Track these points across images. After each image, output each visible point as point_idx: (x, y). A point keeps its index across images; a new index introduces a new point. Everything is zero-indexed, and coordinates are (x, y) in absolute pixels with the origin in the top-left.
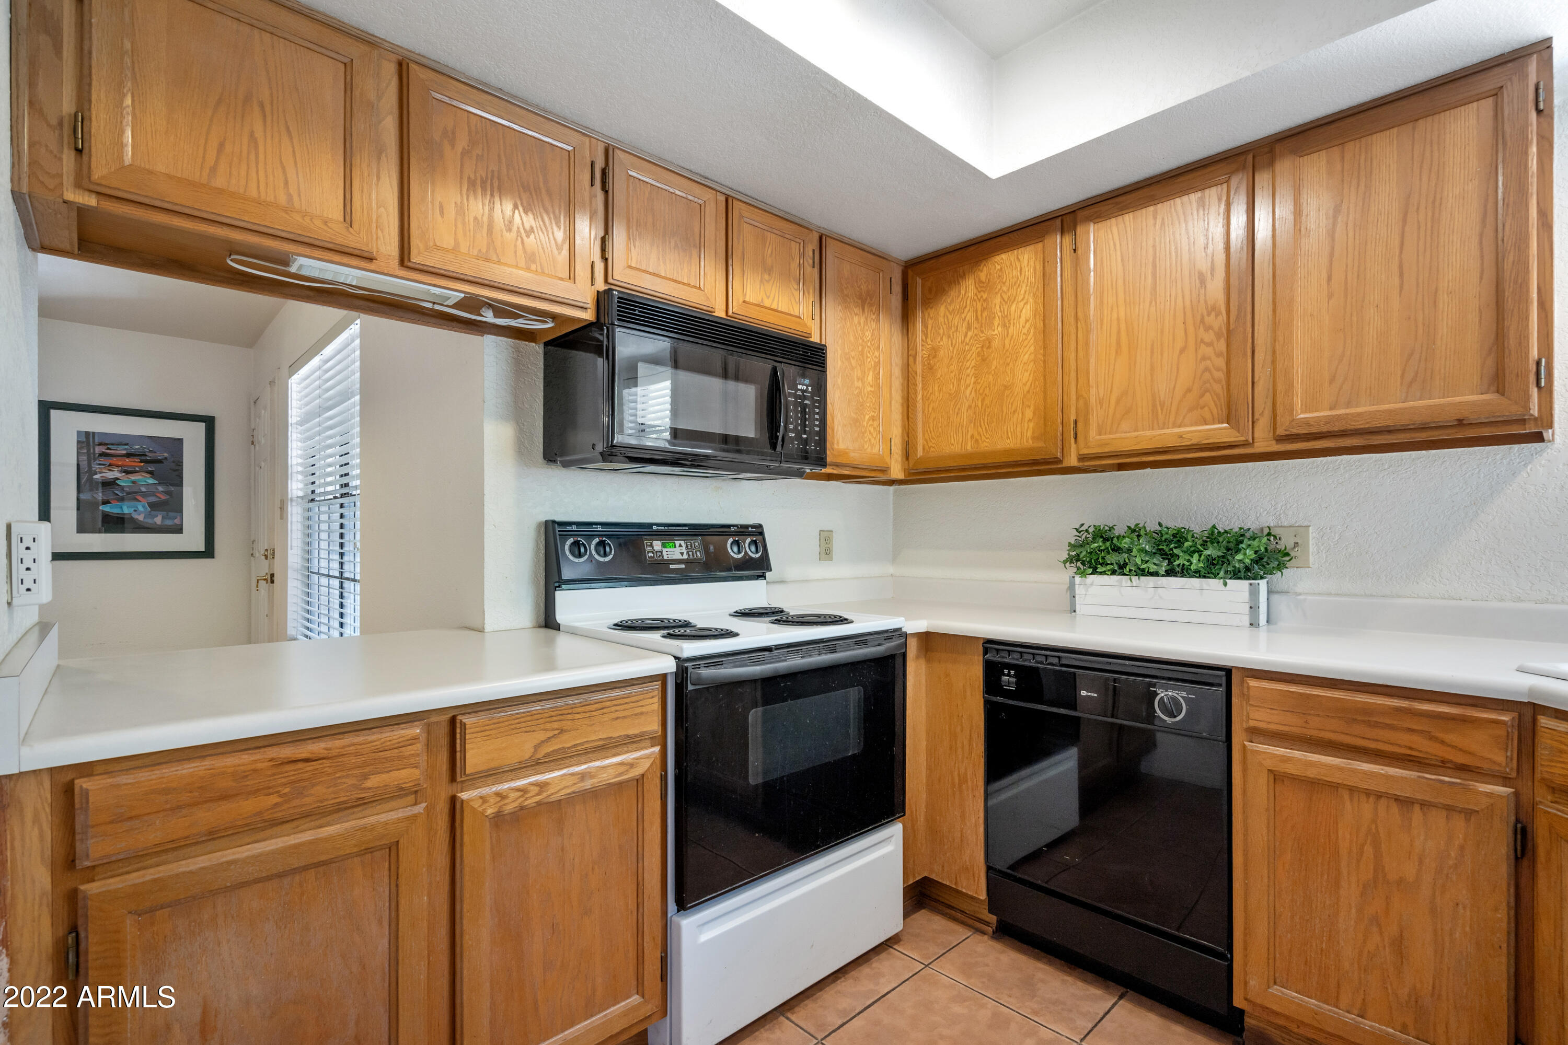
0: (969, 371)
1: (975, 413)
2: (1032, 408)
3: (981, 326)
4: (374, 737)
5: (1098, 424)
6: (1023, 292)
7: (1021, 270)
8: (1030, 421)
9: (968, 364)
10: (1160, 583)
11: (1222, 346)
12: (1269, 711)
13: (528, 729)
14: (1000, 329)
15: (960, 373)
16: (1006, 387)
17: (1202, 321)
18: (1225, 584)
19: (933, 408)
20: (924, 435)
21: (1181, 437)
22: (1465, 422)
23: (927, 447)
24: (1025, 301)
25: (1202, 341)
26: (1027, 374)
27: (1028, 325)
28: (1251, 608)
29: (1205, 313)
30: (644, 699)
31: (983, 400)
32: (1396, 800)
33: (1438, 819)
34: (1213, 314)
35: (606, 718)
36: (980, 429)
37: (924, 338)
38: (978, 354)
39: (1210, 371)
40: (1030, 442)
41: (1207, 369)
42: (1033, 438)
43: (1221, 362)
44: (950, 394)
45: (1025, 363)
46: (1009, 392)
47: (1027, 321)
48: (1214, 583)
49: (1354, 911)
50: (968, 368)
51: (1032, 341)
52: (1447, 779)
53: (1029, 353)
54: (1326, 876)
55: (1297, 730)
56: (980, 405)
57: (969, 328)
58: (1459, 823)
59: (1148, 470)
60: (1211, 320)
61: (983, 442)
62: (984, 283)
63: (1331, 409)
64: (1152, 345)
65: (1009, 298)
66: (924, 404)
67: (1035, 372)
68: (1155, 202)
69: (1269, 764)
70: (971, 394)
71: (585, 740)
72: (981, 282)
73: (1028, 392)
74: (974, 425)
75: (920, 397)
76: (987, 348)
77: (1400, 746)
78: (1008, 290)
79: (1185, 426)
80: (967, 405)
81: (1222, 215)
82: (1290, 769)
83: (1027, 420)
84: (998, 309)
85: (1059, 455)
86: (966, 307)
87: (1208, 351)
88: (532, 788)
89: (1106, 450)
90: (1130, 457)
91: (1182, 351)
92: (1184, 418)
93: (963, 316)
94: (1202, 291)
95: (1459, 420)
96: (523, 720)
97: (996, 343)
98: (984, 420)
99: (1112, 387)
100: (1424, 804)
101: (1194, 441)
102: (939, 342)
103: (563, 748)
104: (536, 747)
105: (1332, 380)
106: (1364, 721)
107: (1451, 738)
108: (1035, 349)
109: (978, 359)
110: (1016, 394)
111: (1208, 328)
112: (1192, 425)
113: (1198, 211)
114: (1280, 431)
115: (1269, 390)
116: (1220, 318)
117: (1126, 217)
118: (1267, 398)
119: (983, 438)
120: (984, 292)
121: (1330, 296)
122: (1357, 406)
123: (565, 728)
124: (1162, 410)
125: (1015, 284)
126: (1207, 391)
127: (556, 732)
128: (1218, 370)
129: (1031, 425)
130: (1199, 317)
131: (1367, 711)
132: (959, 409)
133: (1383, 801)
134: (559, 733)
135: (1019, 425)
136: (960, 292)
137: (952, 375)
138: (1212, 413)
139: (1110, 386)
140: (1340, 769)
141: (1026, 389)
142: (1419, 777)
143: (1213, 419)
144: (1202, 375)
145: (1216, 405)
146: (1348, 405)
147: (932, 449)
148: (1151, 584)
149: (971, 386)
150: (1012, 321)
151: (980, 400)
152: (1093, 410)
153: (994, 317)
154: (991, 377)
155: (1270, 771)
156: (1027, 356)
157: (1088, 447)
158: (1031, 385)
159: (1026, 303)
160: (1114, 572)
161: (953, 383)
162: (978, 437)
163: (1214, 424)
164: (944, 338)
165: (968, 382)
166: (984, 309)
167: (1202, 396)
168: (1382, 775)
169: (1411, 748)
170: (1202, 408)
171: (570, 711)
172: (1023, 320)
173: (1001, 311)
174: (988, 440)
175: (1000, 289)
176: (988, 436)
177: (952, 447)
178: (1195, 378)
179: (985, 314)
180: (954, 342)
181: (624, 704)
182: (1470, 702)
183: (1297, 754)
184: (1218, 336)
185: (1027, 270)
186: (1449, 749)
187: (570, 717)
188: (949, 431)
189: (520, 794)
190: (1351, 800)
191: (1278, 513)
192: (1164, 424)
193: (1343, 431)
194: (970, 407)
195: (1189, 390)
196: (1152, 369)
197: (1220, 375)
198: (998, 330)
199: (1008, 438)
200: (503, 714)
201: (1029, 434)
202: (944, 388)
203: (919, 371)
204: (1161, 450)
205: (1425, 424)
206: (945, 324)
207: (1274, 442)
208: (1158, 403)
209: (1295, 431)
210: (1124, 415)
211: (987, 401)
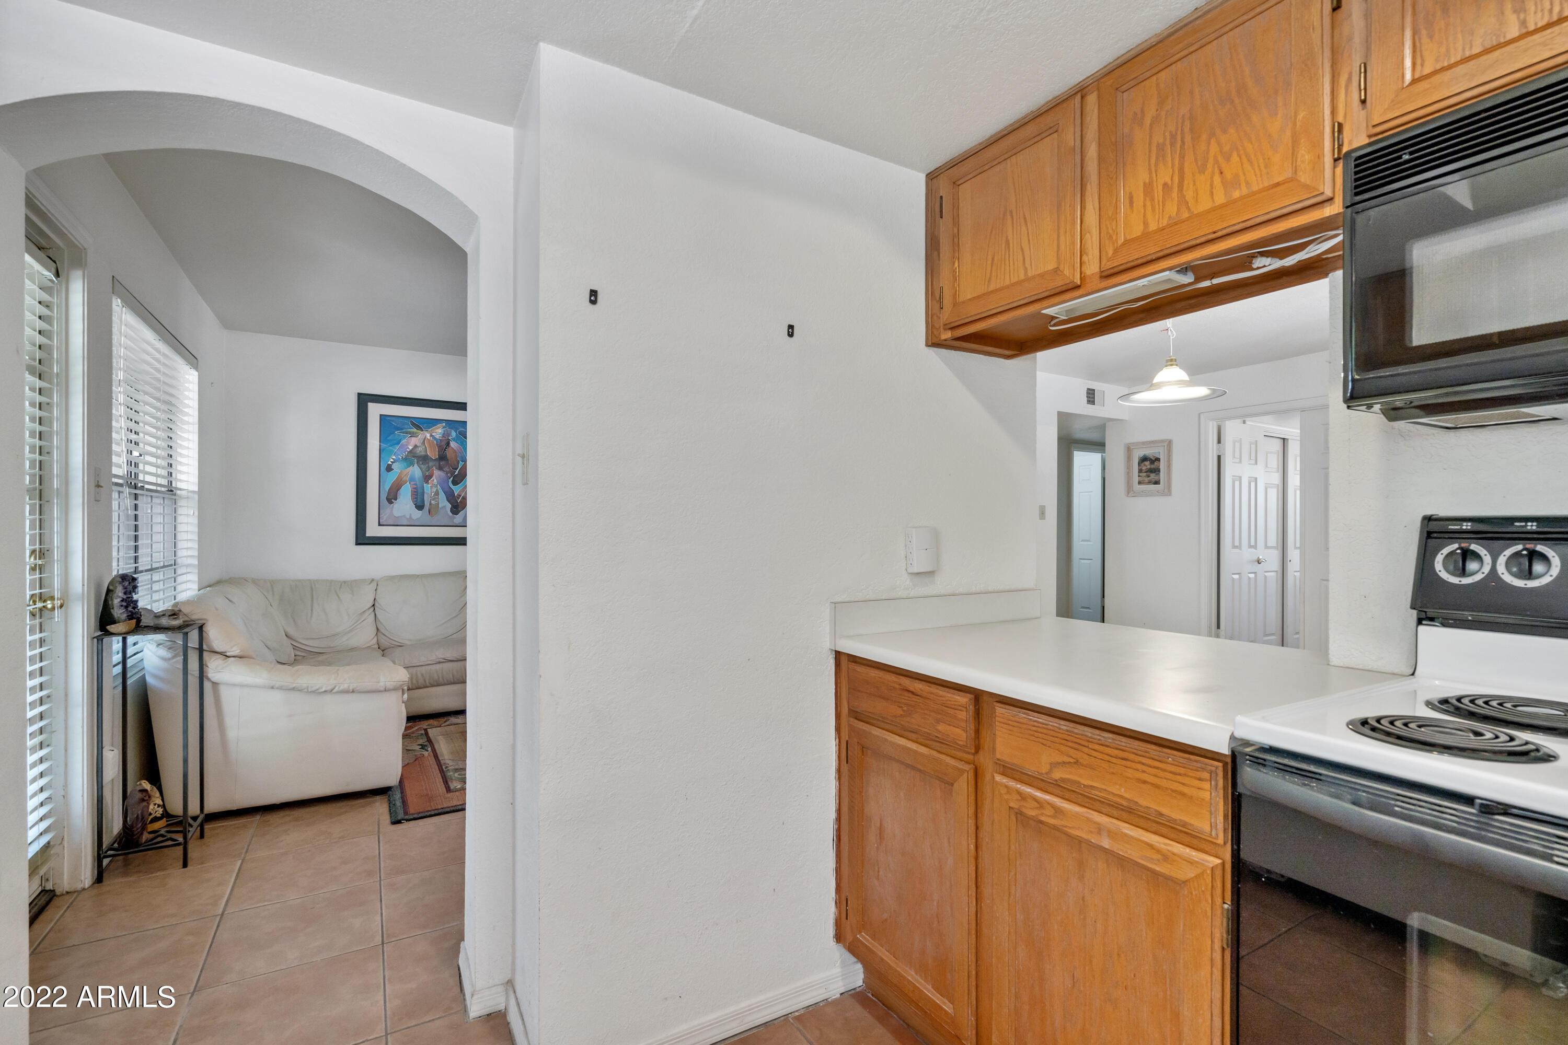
4: (941, 693)
13: (1044, 741)
30: (1185, 775)
35: (1129, 773)
71: (1104, 787)
88: (1048, 806)
96: (1039, 730)
103: (1079, 782)
104: (1053, 765)
123: (1081, 761)
127: (1072, 760)
134: (1075, 763)
171: (1086, 744)
181: (1155, 767)
187: (1085, 750)
189: (1036, 805)
200: (1024, 716)
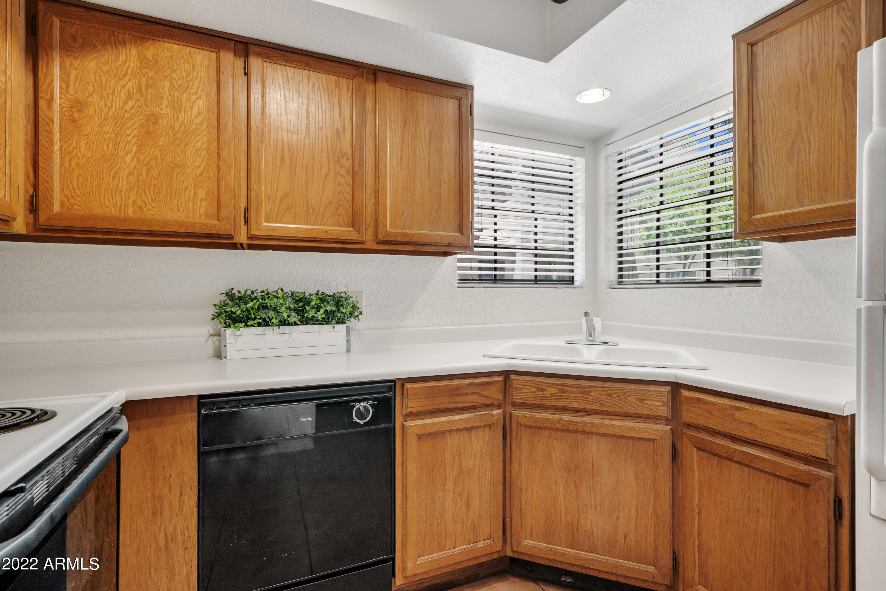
0: (129, 138)
1: (138, 181)
2: (205, 189)
3: (146, 100)
5: (266, 213)
6: (195, 86)
7: (193, 66)
8: (202, 200)
9: (128, 131)
10: (293, 330)
11: (349, 179)
12: (417, 400)
14: (168, 110)
15: (116, 138)
16: (176, 165)
17: (338, 160)
18: (334, 328)
19: (77, 164)
20: (63, 190)
21: (327, 232)
22: (451, 245)
23: (67, 203)
24: (198, 96)
25: (338, 173)
26: (199, 160)
27: (200, 118)
28: (347, 341)
29: (340, 156)
31: (148, 171)
32: (466, 430)
33: (480, 431)
34: (345, 158)
36: (144, 197)
37: (64, 86)
38: (142, 125)
39: (343, 193)
40: (203, 218)
41: (341, 192)
42: (206, 215)
43: (349, 189)
44: (104, 155)
45: (197, 149)
46: (179, 170)
47: (199, 114)
48: (326, 328)
49: (451, 494)
50: (129, 135)
51: (205, 132)
52: (483, 413)
53: (201, 141)
54: (440, 483)
55: (430, 407)
56: (144, 174)
57: (130, 96)
58: (487, 430)
59: (271, 251)
60: (343, 161)
61: (148, 210)
62: (149, 61)
63: (402, 229)
64: (307, 166)
65: (179, 86)
66: (62, 156)
67: (207, 159)
68: (309, 69)
69: (417, 431)
70: (132, 161)
72: (145, 57)
73: (201, 175)
74: (137, 192)
75: (57, 147)
76: (153, 123)
77: (469, 402)
78: (179, 79)
79: (328, 225)
80: (127, 170)
81: (349, 98)
82: (428, 430)
83: (199, 198)
84: (167, 92)
85: (232, 233)
86: (125, 75)
87: (342, 180)
89: (274, 234)
90: (289, 242)
91: (326, 176)
92: (327, 220)
93: (122, 83)
94: (338, 141)
95: (449, 243)
97: (163, 122)
98: (149, 190)
99: (277, 188)
100: (476, 428)
101: (334, 237)
102: (87, 98)
105: (402, 214)
106: (456, 394)
107: (485, 393)
108: (208, 140)
109: (142, 130)
110: (187, 173)
111: (342, 166)
112: (332, 226)
113: (335, 89)
114: (380, 237)
115: (373, 212)
116: (348, 162)
117: (288, 69)
118: (372, 217)
119: (149, 207)
120: (150, 70)
121: (402, 168)
122: (413, 230)
124: (313, 212)
125: (187, 77)
126: (341, 205)
128: (348, 194)
129: (204, 204)
130: (336, 159)
131: (458, 388)
132: (116, 173)
133: (462, 432)
135: (190, 202)
136: (118, 57)
137: (106, 137)
138: (344, 220)
139: (276, 188)
140: (447, 422)
141: (199, 171)
142: (475, 415)
143: (345, 224)
144: (338, 195)
145: (346, 216)
146: (409, 228)
147: (75, 207)
148: (287, 331)
149: (133, 154)
150: (183, 108)
151: (144, 169)
152: (262, 202)
153: (163, 97)
154: (158, 151)
155: (417, 435)
156: (199, 144)
157: (259, 230)
158: (204, 170)
159: (199, 98)
160: (259, 325)
161: (108, 146)
162: (142, 205)
163: (345, 227)
164: (95, 95)
165: (128, 148)
166: (148, 86)
167: (338, 208)
168: (463, 419)
169: (473, 402)
170: (338, 216)
172: (195, 111)
173: (170, 95)
174: (155, 209)
175: (169, 75)
176: (154, 205)
177: (107, 209)
178: (334, 195)
179: (150, 91)
180: (109, 104)
182: (489, 374)
183: (429, 421)
184: (348, 172)
185: (200, 70)
186: (485, 398)
188: (102, 192)
190: (450, 436)
191: (347, 284)
192: (315, 222)
193: (407, 242)
194: (131, 174)
195: (330, 203)
196: (307, 182)
197: (349, 197)
198: (166, 111)
199: (179, 211)
201: (202, 211)
202: (94, 147)
203: (56, 117)
204: (313, 239)
205: (437, 243)
206: (96, 81)
207: (375, 244)
208: (310, 207)
209: (387, 238)
210: (286, 211)
211: (154, 173)
